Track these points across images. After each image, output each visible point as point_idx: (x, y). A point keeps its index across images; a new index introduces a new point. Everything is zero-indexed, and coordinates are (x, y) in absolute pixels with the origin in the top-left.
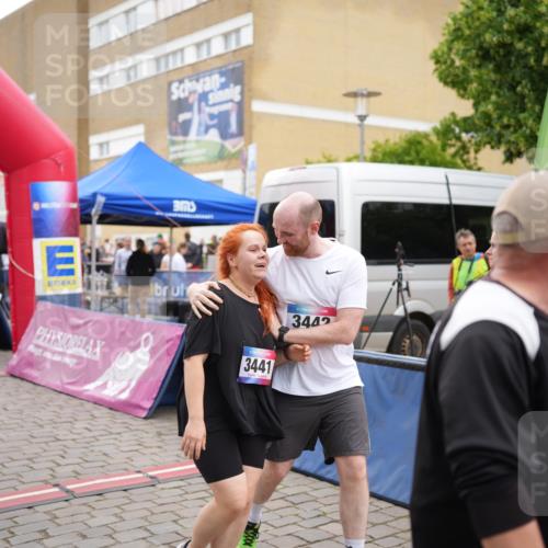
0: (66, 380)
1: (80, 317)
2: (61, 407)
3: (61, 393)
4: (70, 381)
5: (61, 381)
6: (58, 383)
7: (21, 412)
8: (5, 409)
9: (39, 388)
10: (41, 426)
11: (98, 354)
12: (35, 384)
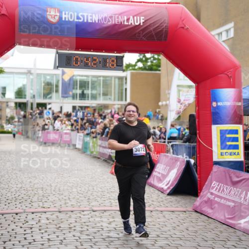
0: (227, 217)
1: (238, 177)
2: (221, 232)
3: (224, 224)
4: (230, 217)
5: (225, 216)
6: (222, 218)
7: (196, 232)
8: (187, 230)
9: (210, 220)
10: (206, 241)
11: (248, 201)
12: (208, 217)
